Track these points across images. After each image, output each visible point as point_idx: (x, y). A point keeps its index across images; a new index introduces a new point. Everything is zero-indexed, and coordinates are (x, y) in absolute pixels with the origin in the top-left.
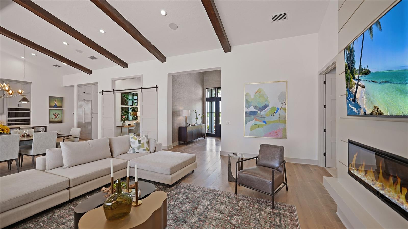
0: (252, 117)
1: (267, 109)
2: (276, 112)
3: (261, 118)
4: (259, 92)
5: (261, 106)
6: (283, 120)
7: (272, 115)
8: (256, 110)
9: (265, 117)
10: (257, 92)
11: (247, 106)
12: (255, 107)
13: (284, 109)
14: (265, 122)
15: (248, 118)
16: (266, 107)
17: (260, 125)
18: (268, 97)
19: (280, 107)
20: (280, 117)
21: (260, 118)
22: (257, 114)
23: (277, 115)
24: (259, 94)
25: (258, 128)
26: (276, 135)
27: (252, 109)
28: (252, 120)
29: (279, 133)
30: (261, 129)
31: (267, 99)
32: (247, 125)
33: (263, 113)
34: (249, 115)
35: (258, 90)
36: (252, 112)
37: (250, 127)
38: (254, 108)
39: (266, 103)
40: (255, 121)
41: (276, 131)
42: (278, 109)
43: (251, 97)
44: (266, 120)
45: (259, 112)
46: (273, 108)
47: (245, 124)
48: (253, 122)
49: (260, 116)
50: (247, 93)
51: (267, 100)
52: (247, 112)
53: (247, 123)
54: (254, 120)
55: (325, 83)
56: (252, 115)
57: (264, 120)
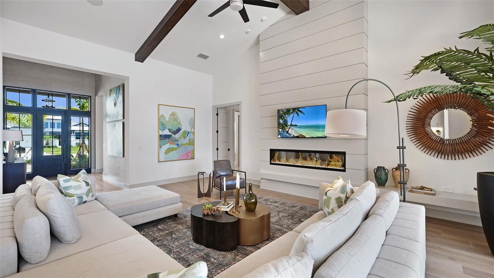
0: (167, 140)
1: (180, 132)
2: (187, 136)
3: (175, 142)
4: (174, 115)
5: (175, 129)
6: (192, 143)
7: (184, 138)
8: (170, 134)
9: (178, 141)
10: (171, 115)
11: (162, 128)
12: (170, 130)
13: (194, 133)
14: (178, 145)
15: (163, 141)
16: (179, 130)
17: (173, 148)
18: (181, 121)
19: (190, 131)
20: (189, 140)
21: (173, 141)
22: (172, 137)
23: (188, 138)
24: (173, 117)
25: (172, 152)
26: (187, 156)
27: (166, 132)
28: (167, 144)
29: (189, 154)
30: (175, 152)
31: (180, 122)
32: (162, 149)
33: (177, 136)
34: (164, 138)
35: (172, 113)
36: (167, 135)
37: (165, 151)
38: (168, 131)
39: (179, 126)
40: (170, 144)
41: (187, 153)
42: (188, 132)
43: (166, 119)
44: (179, 143)
45: (173, 135)
46: (185, 132)
47: (160, 148)
48: (167, 146)
49: (174, 139)
50: (162, 115)
51: (180, 124)
52: (162, 135)
53: (162, 147)
54: (168, 144)
55: (217, 114)
56: (166, 139)
57: (177, 143)
